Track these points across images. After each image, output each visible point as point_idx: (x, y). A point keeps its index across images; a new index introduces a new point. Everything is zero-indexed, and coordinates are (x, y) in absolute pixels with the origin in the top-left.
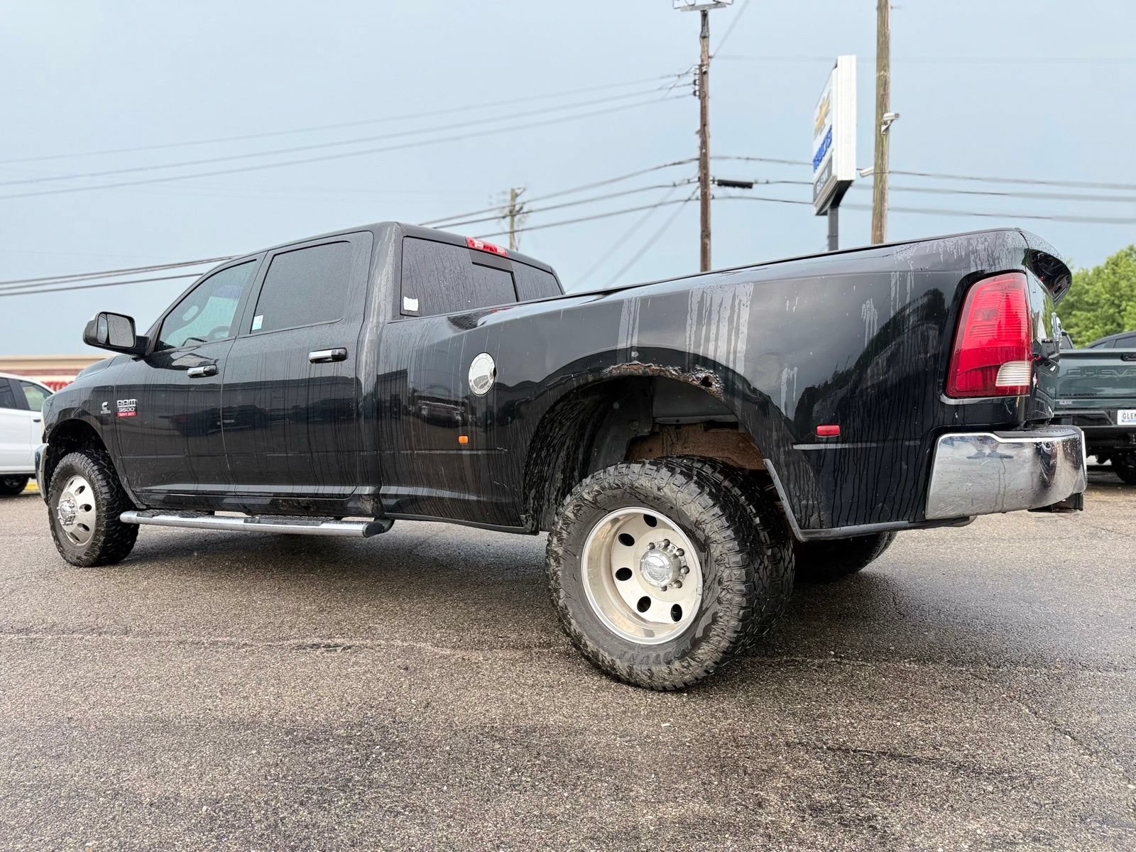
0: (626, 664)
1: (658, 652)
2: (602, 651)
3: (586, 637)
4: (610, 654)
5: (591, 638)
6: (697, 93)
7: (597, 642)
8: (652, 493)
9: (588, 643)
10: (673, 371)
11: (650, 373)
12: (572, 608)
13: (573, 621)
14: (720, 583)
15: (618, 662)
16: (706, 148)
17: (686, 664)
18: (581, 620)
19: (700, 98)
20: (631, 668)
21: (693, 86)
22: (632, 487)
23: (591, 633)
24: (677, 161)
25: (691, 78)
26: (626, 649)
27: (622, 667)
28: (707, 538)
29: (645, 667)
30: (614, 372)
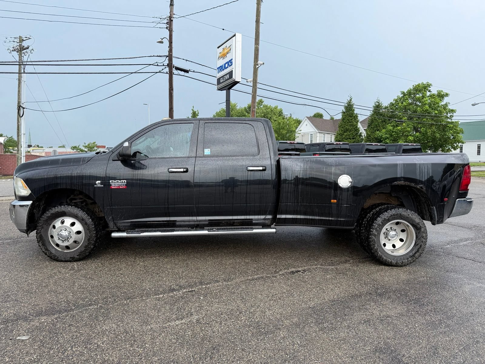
0: (396, 261)
1: (404, 257)
2: (388, 259)
3: (383, 256)
4: (390, 259)
5: (385, 256)
6: (168, 28)
7: (386, 257)
8: (406, 216)
9: (384, 257)
10: (413, 185)
11: (407, 184)
12: (379, 249)
13: (379, 252)
14: (423, 237)
15: (393, 261)
16: (172, 53)
17: (412, 258)
18: (381, 252)
19: (169, 31)
20: (397, 262)
21: (166, 25)
22: (400, 215)
23: (384, 255)
24: (159, 55)
25: (166, 21)
26: (394, 258)
27: (394, 262)
28: (421, 227)
29: (401, 261)
30: (396, 183)
